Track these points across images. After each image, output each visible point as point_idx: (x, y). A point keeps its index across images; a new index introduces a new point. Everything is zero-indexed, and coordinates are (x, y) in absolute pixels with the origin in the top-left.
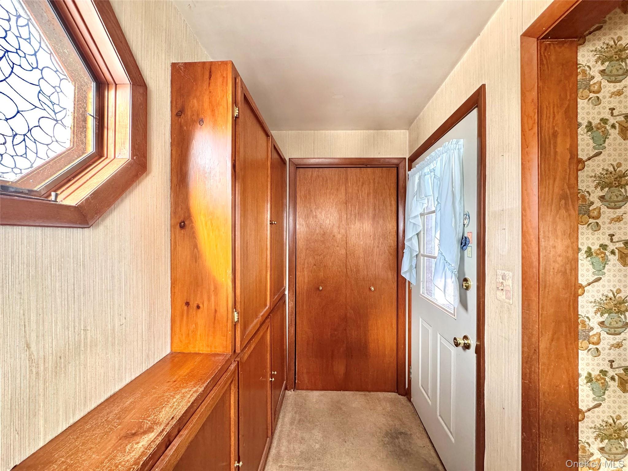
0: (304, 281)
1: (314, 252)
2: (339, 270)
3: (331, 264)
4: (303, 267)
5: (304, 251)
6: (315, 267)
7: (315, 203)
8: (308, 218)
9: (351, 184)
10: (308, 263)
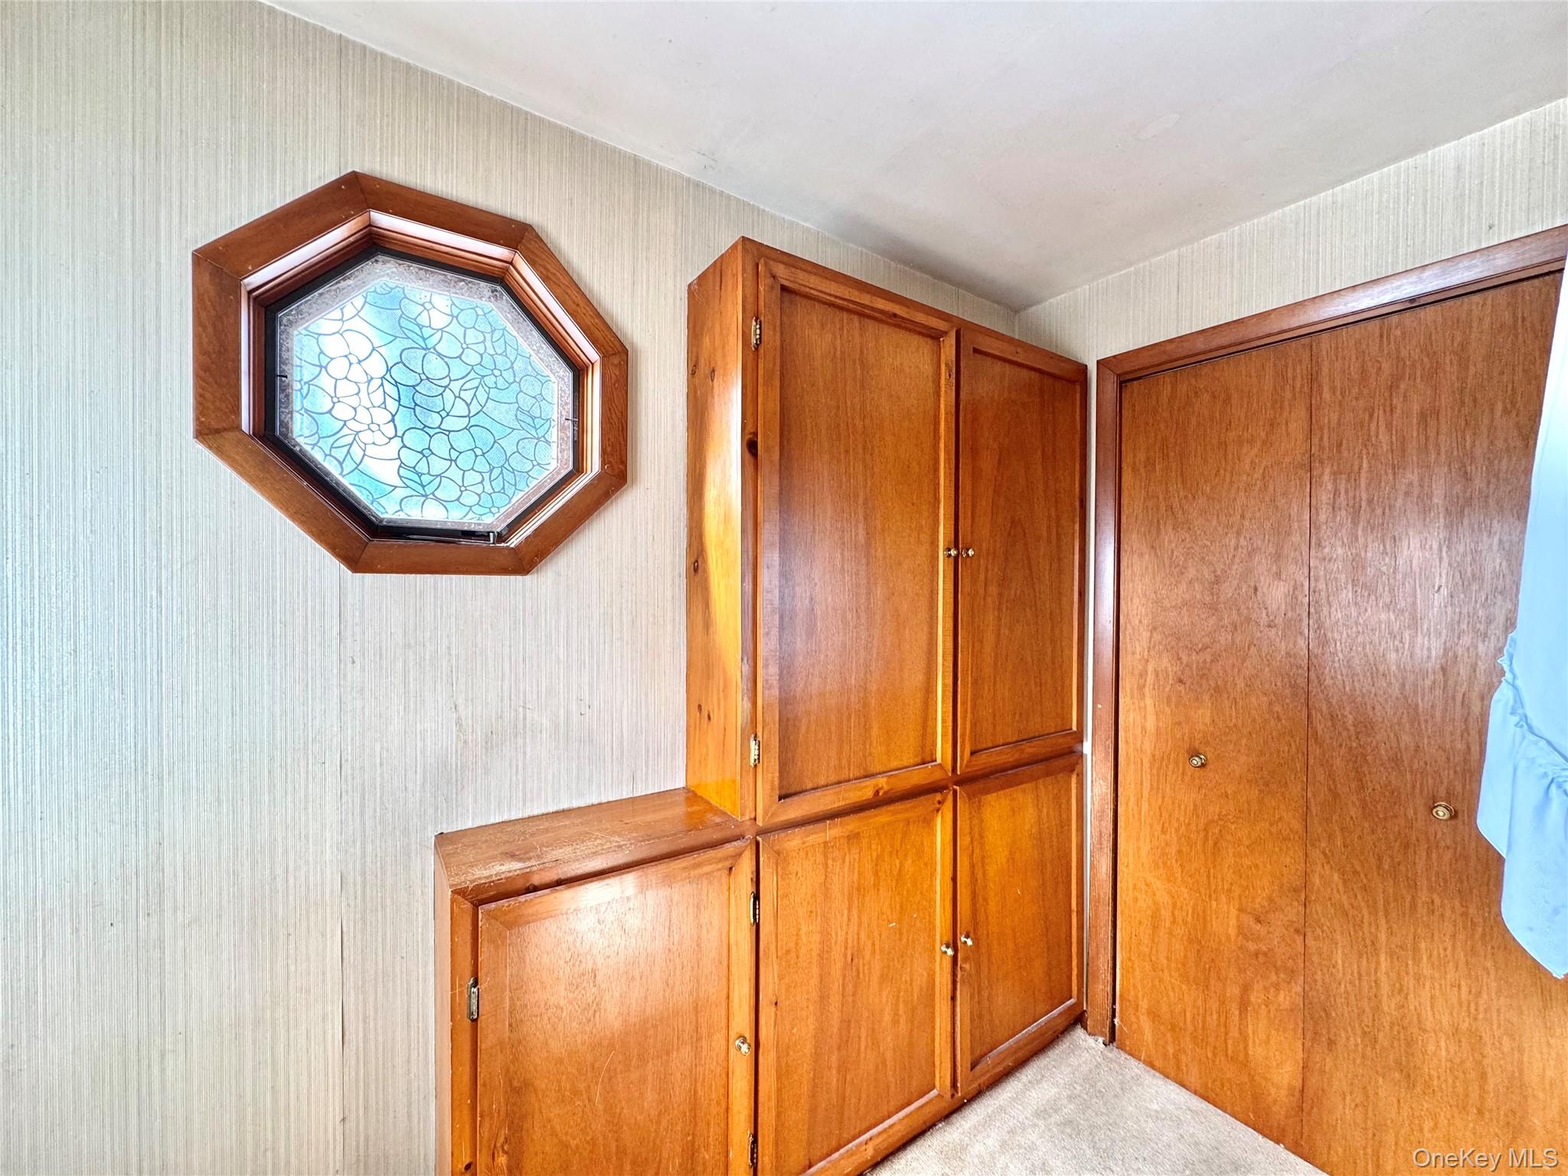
0: (1144, 729)
1: (1179, 639)
2: (1277, 708)
3: (1241, 684)
4: (1142, 682)
5: (1146, 635)
6: (1181, 688)
7: (1183, 482)
8: (1158, 529)
9: (1333, 389)
10: (1157, 675)
